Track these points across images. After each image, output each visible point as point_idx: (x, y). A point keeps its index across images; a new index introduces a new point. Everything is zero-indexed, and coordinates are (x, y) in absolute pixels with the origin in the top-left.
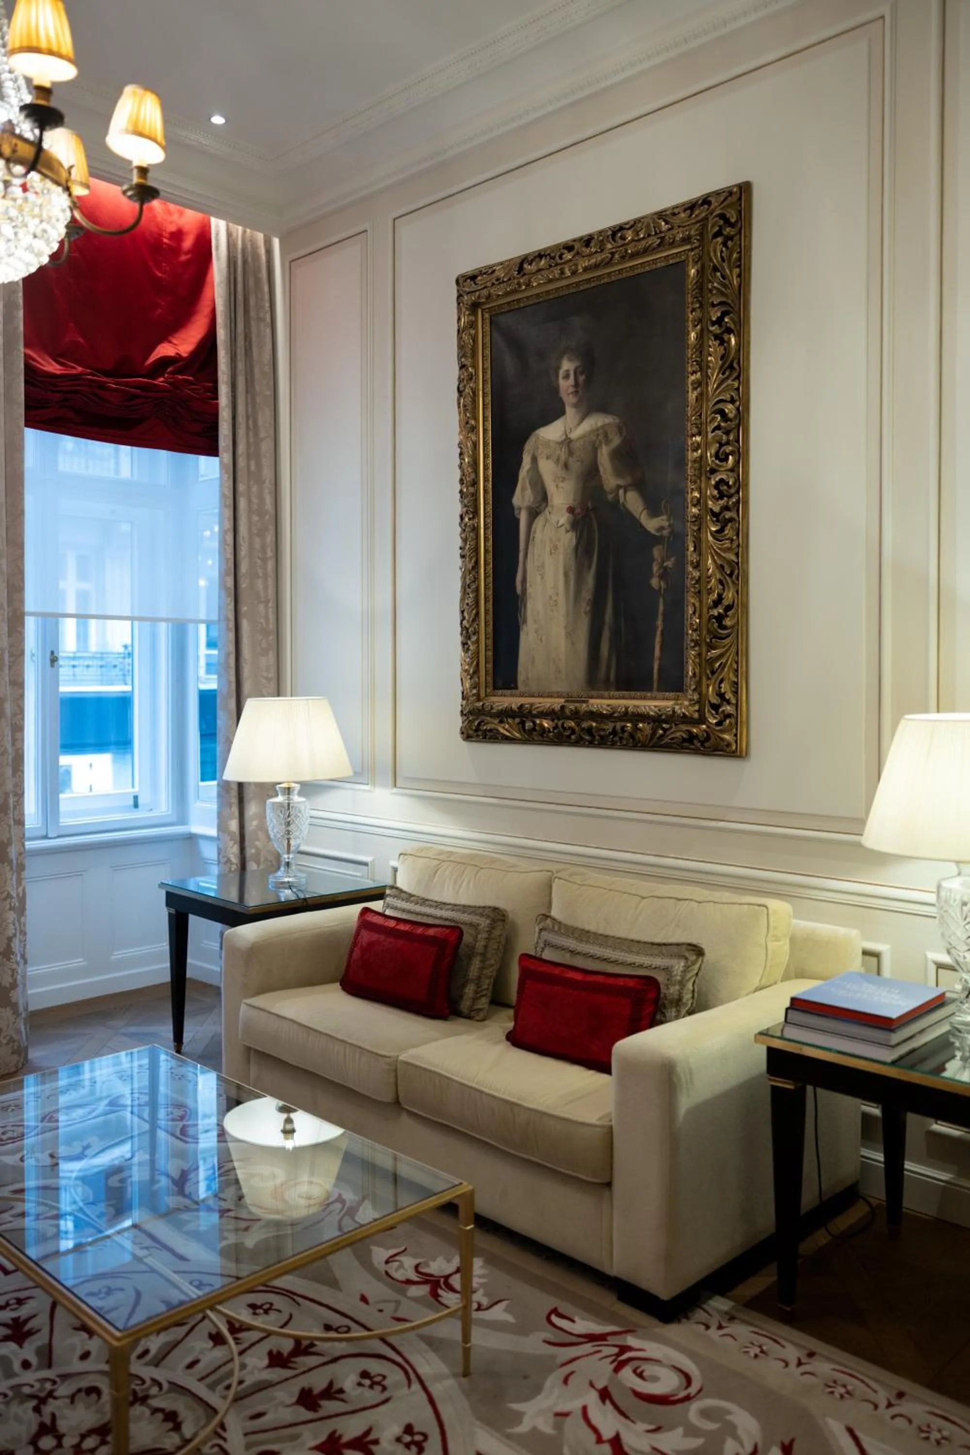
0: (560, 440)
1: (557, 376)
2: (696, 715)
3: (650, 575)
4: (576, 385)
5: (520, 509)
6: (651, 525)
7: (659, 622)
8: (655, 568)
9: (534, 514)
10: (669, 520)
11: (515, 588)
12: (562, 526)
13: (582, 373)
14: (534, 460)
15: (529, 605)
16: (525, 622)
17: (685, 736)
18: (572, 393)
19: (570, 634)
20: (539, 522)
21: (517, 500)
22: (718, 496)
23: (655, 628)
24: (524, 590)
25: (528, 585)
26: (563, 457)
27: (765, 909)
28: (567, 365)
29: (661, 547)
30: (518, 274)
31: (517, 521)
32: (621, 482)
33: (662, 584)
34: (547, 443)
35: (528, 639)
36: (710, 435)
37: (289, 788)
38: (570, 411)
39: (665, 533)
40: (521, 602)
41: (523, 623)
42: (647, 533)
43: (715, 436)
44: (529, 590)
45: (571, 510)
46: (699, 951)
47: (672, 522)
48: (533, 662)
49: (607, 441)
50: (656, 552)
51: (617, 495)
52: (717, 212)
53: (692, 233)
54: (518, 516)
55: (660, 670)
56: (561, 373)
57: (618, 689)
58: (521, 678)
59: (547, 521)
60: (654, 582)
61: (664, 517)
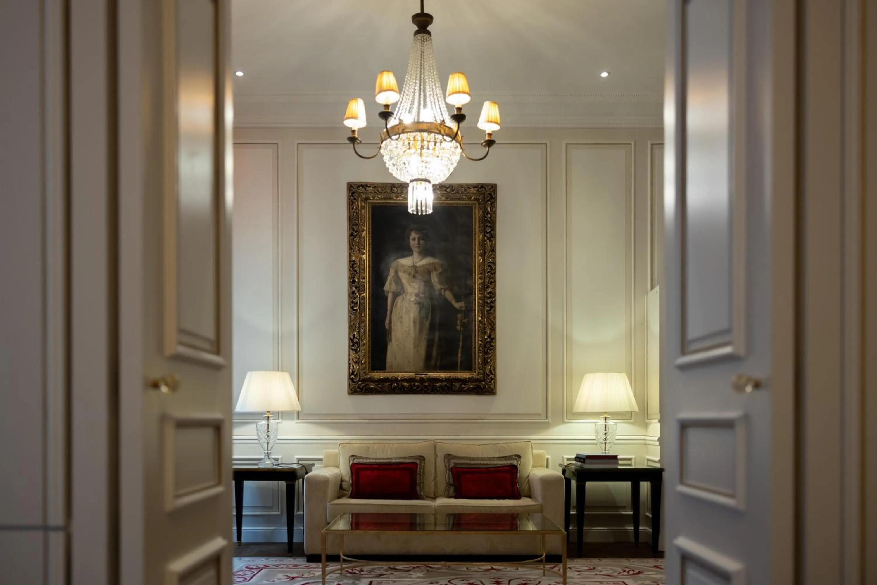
0: (411, 265)
1: (409, 239)
2: (482, 378)
3: (457, 325)
4: (419, 244)
5: (388, 292)
6: (457, 305)
7: (461, 344)
8: (459, 322)
9: (396, 295)
10: (465, 304)
11: (385, 326)
12: (412, 302)
13: (423, 239)
14: (396, 272)
15: (393, 334)
16: (391, 340)
17: (475, 387)
18: (417, 247)
19: (416, 346)
20: (399, 300)
21: (386, 288)
22: (489, 297)
23: (459, 345)
24: (390, 327)
25: (392, 325)
26: (412, 273)
27: (529, 442)
28: (413, 235)
29: (461, 314)
30: (390, 192)
31: (386, 298)
32: (442, 286)
33: (462, 329)
34: (403, 266)
35: (392, 348)
36: (486, 275)
37: (268, 417)
38: (415, 254)
39: (463, 309)
40: (389, 332)
41: (389, 341)
42: (456, 308)
43: (488, 275)
44: (393, 328)
45: (417, 295)
46: (519, 457)
47: (466, 305)
48: (395, 358)
49: (436, 270)
50: (459, 316)
51: (441, 291)
52: (488, 192)
53: (480, 198)
54: (387, 295)
55: (461, 362)
56: (411, 238)
57: (440, 370)
58: (388, 365)
59: (403, 298)
60: (458, 328)
61: (463, 303)
